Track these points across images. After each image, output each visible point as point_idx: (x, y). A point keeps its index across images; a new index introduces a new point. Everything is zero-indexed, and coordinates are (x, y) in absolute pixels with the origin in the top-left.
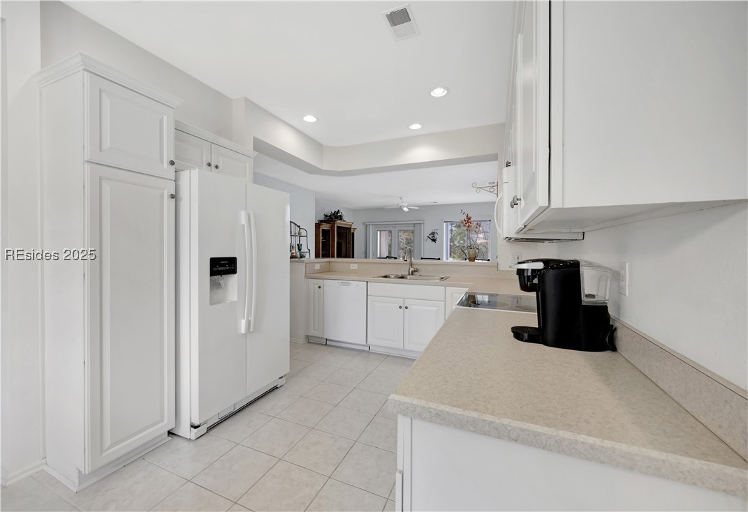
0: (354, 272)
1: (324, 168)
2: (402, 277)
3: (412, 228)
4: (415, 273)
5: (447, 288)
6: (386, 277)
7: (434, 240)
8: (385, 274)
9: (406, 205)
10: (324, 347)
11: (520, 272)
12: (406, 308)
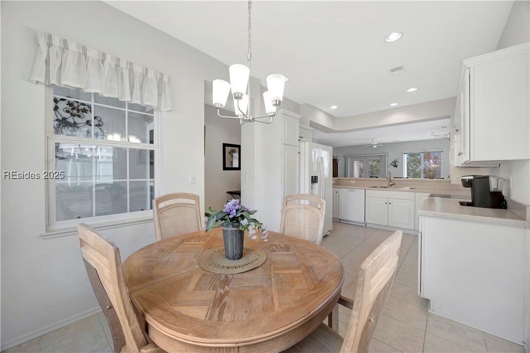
0: (353, 185)
1: (336, 129)
2: (385, 188)
3: (379, 159)
4: (393, 186)
5: (416, 193)
6: (375, 187)
7: (396, 166)
8: (374, 186)
9: (376, 143)
10: (339, 223)
11: (463, 180)
12: (390, 203)
